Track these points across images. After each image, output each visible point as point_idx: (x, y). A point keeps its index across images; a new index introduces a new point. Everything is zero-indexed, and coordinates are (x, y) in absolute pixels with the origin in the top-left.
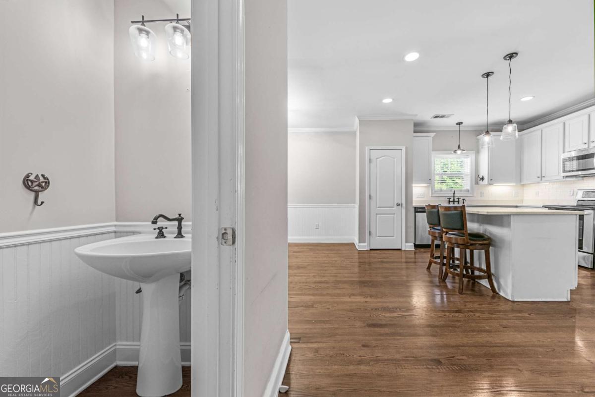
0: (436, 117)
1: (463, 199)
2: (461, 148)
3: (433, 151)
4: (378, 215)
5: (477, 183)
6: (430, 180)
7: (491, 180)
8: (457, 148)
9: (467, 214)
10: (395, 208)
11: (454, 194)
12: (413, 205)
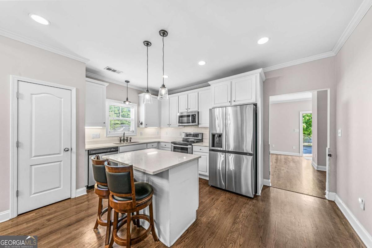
0: (109, 69)
1: (130, 138)
2: (129, 100)
3: (107, 98)
4: (33, 167)
5: (138, 126)
6: (104, 123)
7: (146, 125)
8: (126, 100)
9: (133, 170)
10: (63, 153)
11: (124, 134)
12: (86, 148)
